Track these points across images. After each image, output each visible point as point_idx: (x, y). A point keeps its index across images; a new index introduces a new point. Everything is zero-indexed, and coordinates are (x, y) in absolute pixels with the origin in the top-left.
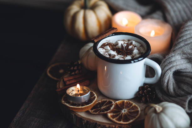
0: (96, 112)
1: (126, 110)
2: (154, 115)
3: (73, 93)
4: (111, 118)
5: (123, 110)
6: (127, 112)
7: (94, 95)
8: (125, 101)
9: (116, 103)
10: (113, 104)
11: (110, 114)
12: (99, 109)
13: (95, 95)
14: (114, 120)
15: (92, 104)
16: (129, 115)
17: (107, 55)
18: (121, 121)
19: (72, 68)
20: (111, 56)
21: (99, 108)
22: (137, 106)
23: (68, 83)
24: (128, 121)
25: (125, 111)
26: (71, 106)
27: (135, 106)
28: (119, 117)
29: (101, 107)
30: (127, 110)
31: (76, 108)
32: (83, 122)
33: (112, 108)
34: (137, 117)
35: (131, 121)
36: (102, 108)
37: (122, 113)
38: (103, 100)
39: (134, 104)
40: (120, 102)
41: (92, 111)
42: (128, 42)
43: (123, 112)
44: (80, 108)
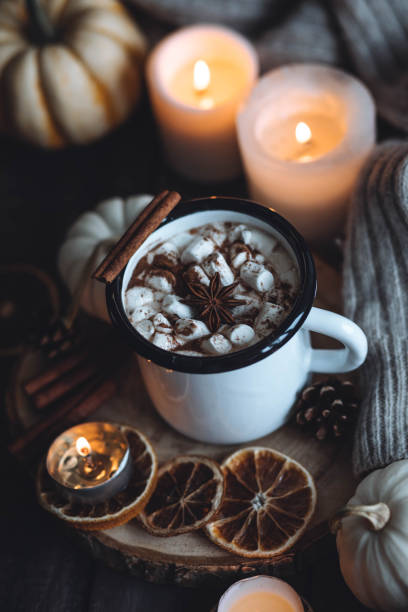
0: (165, 527)
1: (264, 495)
2: (365, 537)
3: (68, 459)
4: (221, 541)
5: (257, 499)
6: (271, 502)
7: (144, 448)
8: (257, 451)
9: (227, 469)
10: (216, 484)
11: (213, 524)
12: (173, 506)
13: (149, 449)
14: (233, 546)
15: (143, 494)
16: (280, 517)
17: (162, 325)
18: (255, 548)
19: (45, 340)
20: (179, 327)
21: (171, 504)
22: (299, 466)
23: (43, 401)
24: (280, 543)
25: (262, 501)
26: (75, 519)
27: (293, 469)
28: (248, 530)
29: (177, 498)
30: (269, 495)
31: (92, 523)
32: (128, 561)
33: (216, 503)
34: (307, 519)
35: (291, 541)
36: (183, 502)
37: (256, 513)
38: (180, 460)
39: (289, 460)
40: (237, 458)
41: (151, 519)
42: (228, 232)
43: (255, 507)
44: (106, 522)
